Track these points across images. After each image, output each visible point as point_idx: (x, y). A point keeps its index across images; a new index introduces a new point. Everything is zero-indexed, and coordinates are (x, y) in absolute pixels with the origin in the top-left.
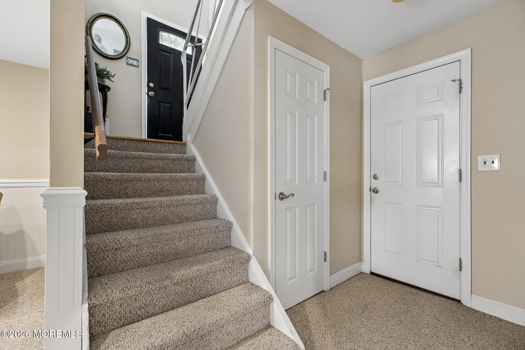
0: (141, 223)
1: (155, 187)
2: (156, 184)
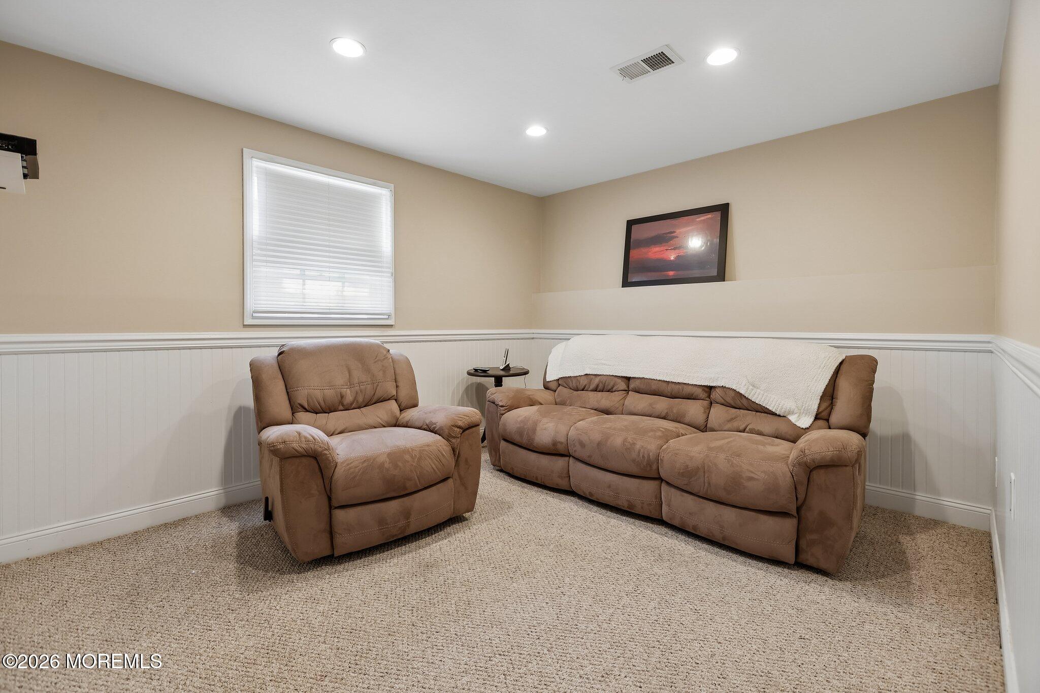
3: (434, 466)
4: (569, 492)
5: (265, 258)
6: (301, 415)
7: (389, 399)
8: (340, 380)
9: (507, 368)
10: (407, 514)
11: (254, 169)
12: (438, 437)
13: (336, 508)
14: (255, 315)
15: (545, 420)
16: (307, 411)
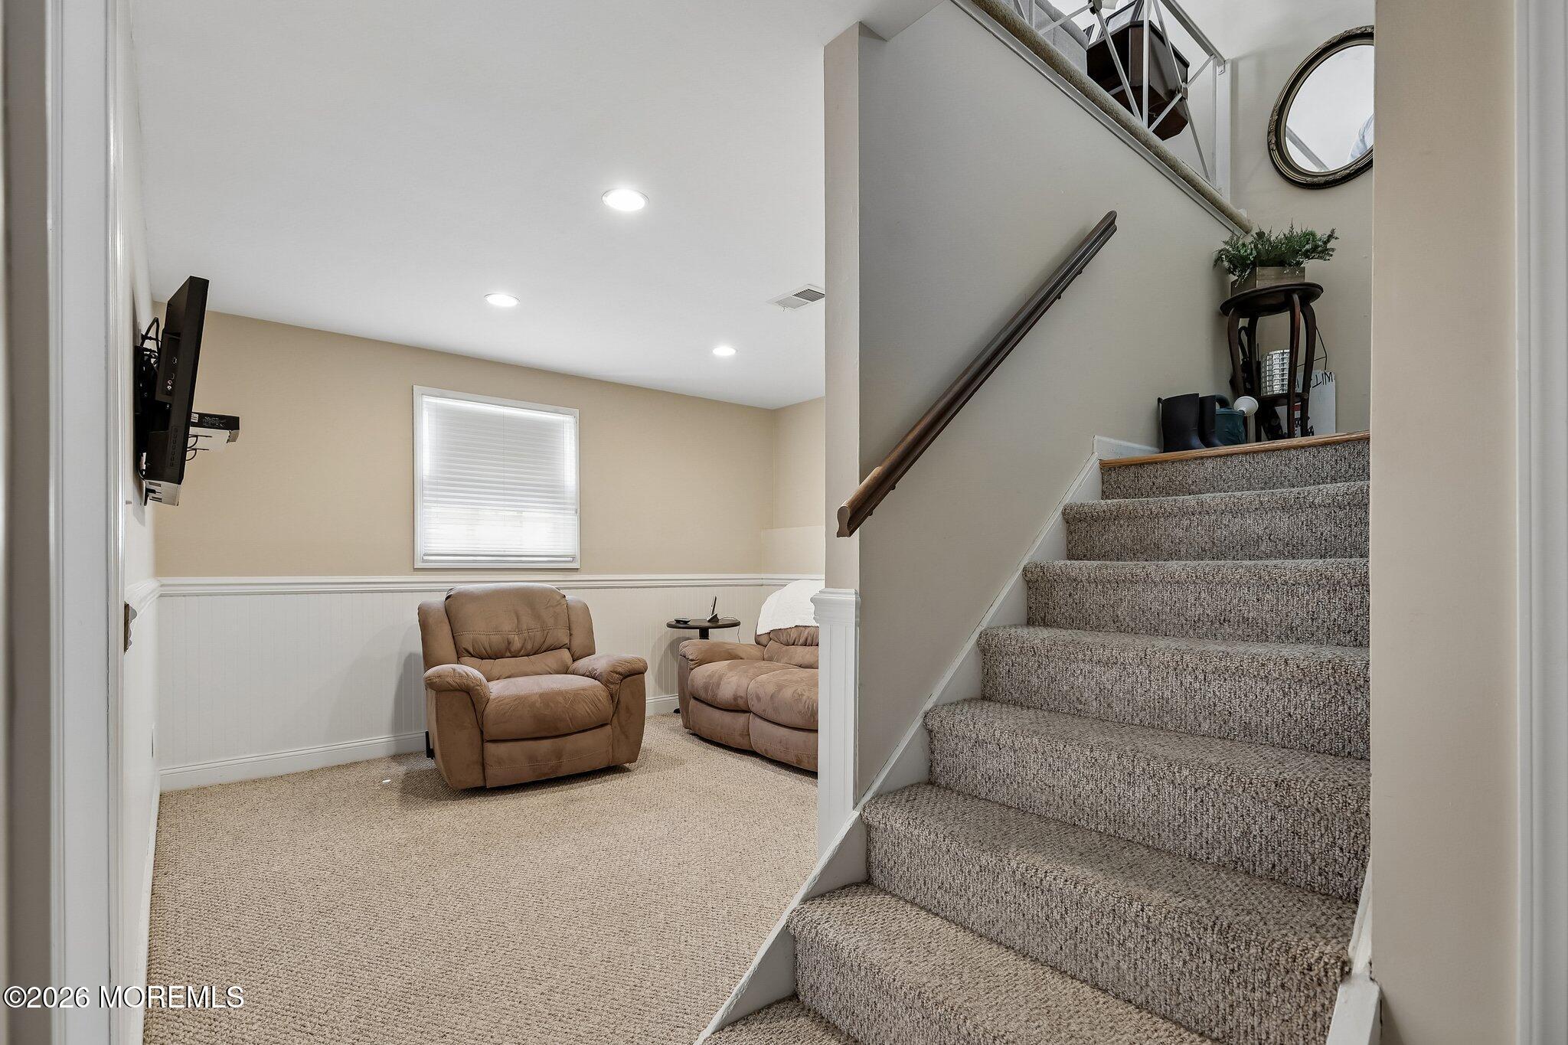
0: (1094, 703)
1: (1201, 605)
2: (1203, 595)
3: (588, 710)
4: (748, 752)
5: (435, 499)
6: (466, 659)
7: (560, 648)
8: (507, 626)
9: (714, 619)
10: (559, 754)
11: (425, 405)
12: (597, 682)
13: (488, 741)
14: (426, 558)
15: (730, 674)
16: (473, 656)
